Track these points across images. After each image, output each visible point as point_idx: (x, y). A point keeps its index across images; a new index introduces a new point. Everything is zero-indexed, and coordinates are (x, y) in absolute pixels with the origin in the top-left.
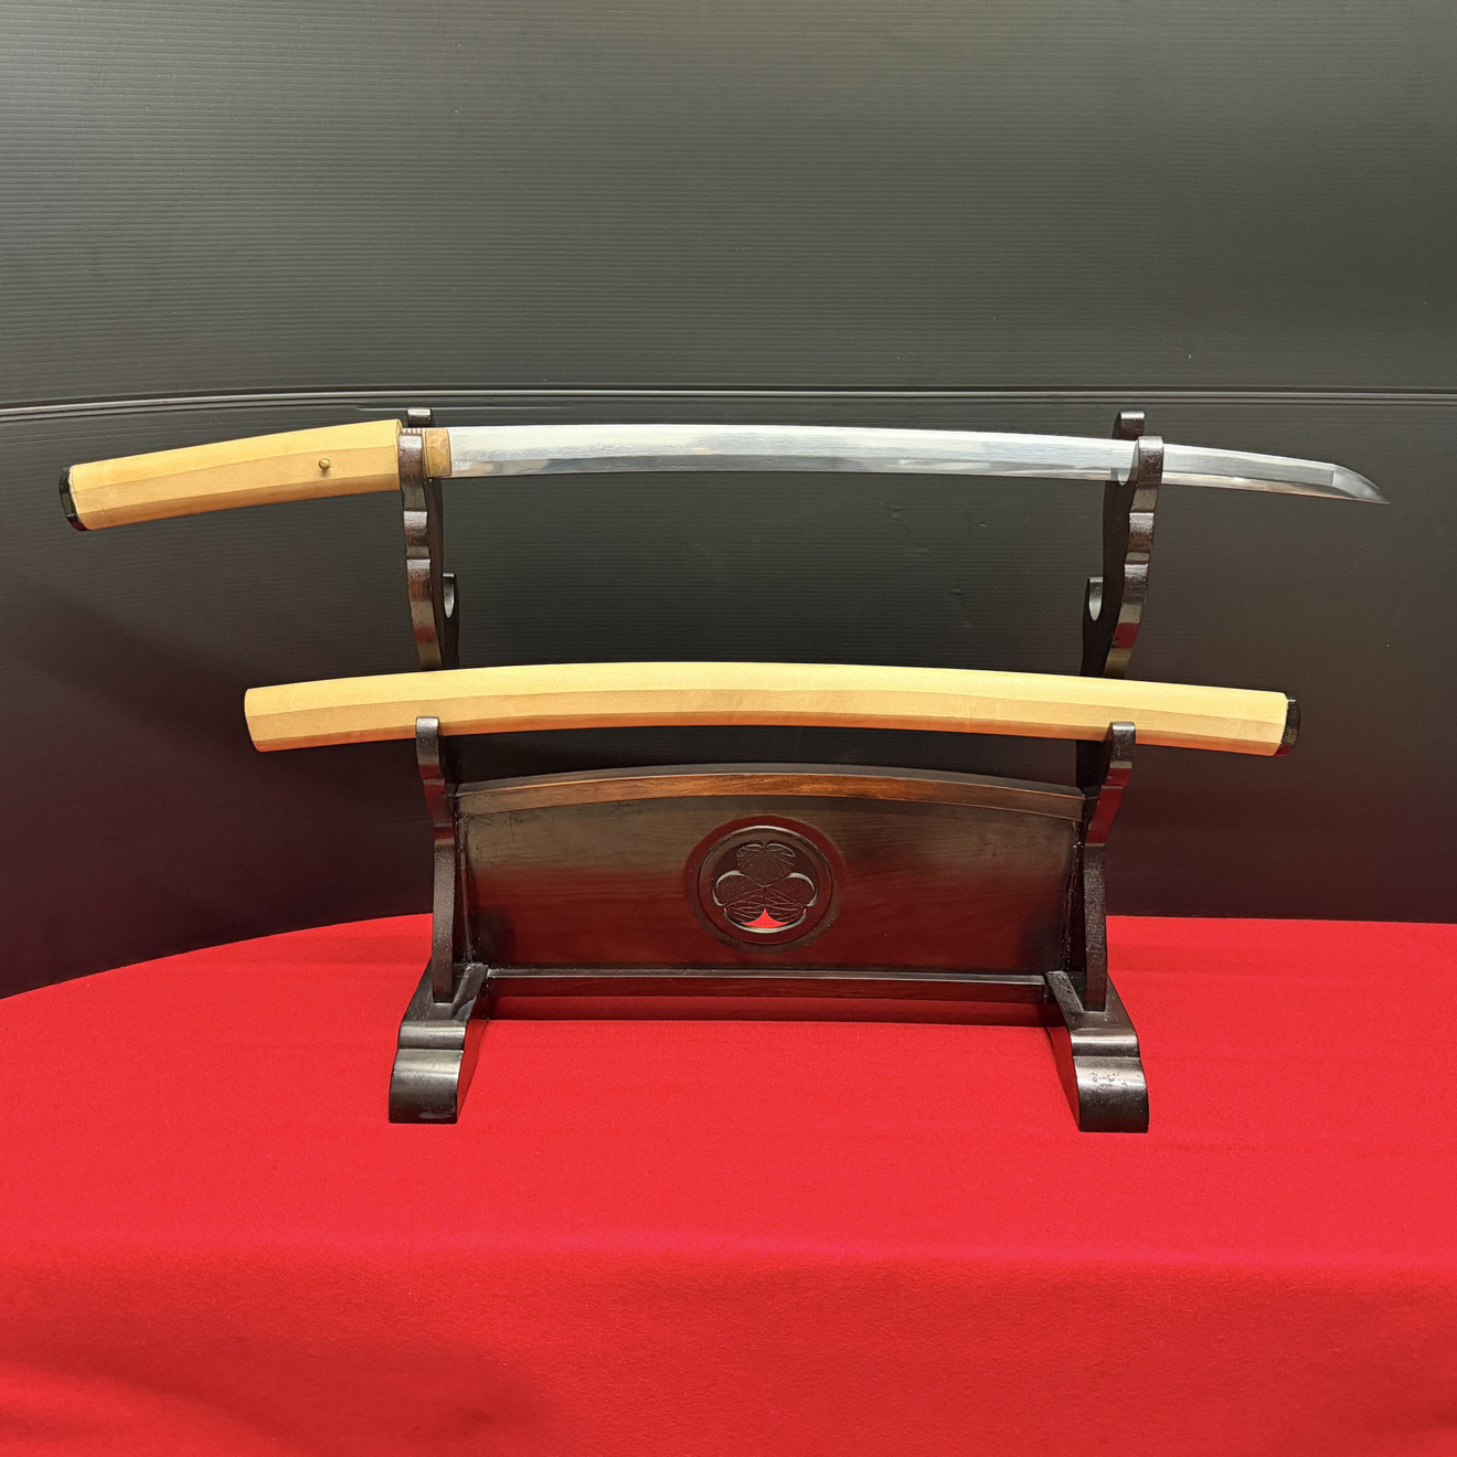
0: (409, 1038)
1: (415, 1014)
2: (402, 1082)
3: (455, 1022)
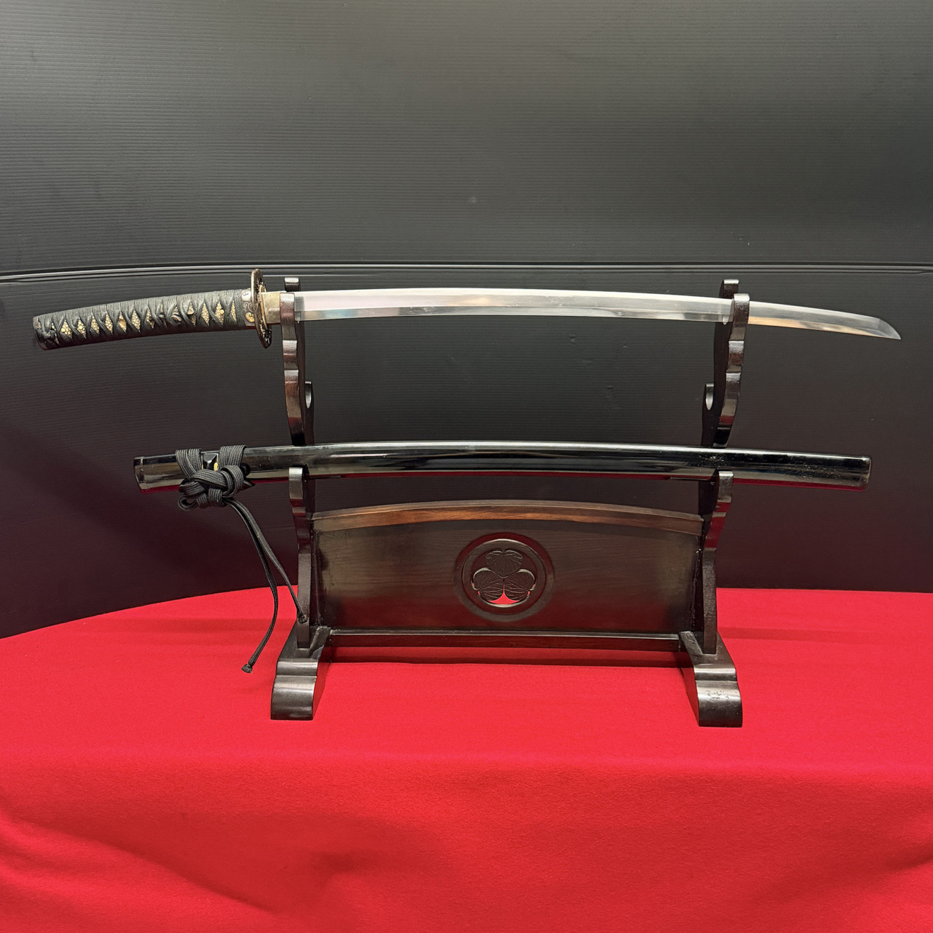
0: (282, 669)
1: (286, 654)
2: (279, 695)
3: (311, 659)
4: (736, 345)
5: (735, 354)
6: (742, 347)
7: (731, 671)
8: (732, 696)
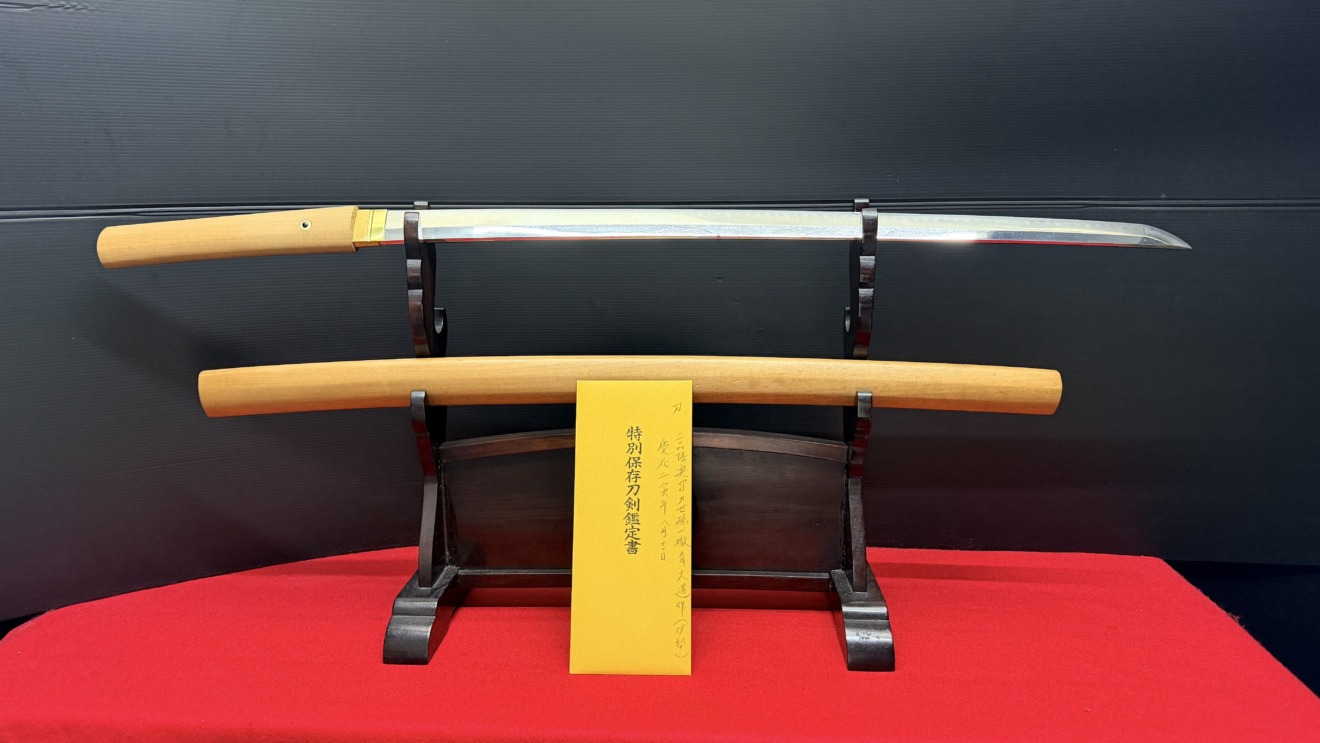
0: (400, 609)
1: (405, 593)
2: (393, 636)
3: (431, 599)
4: (867, 261)
5: (866, 269)
6: (873, 262)
7: (883, 610)
8: (885, 637)
